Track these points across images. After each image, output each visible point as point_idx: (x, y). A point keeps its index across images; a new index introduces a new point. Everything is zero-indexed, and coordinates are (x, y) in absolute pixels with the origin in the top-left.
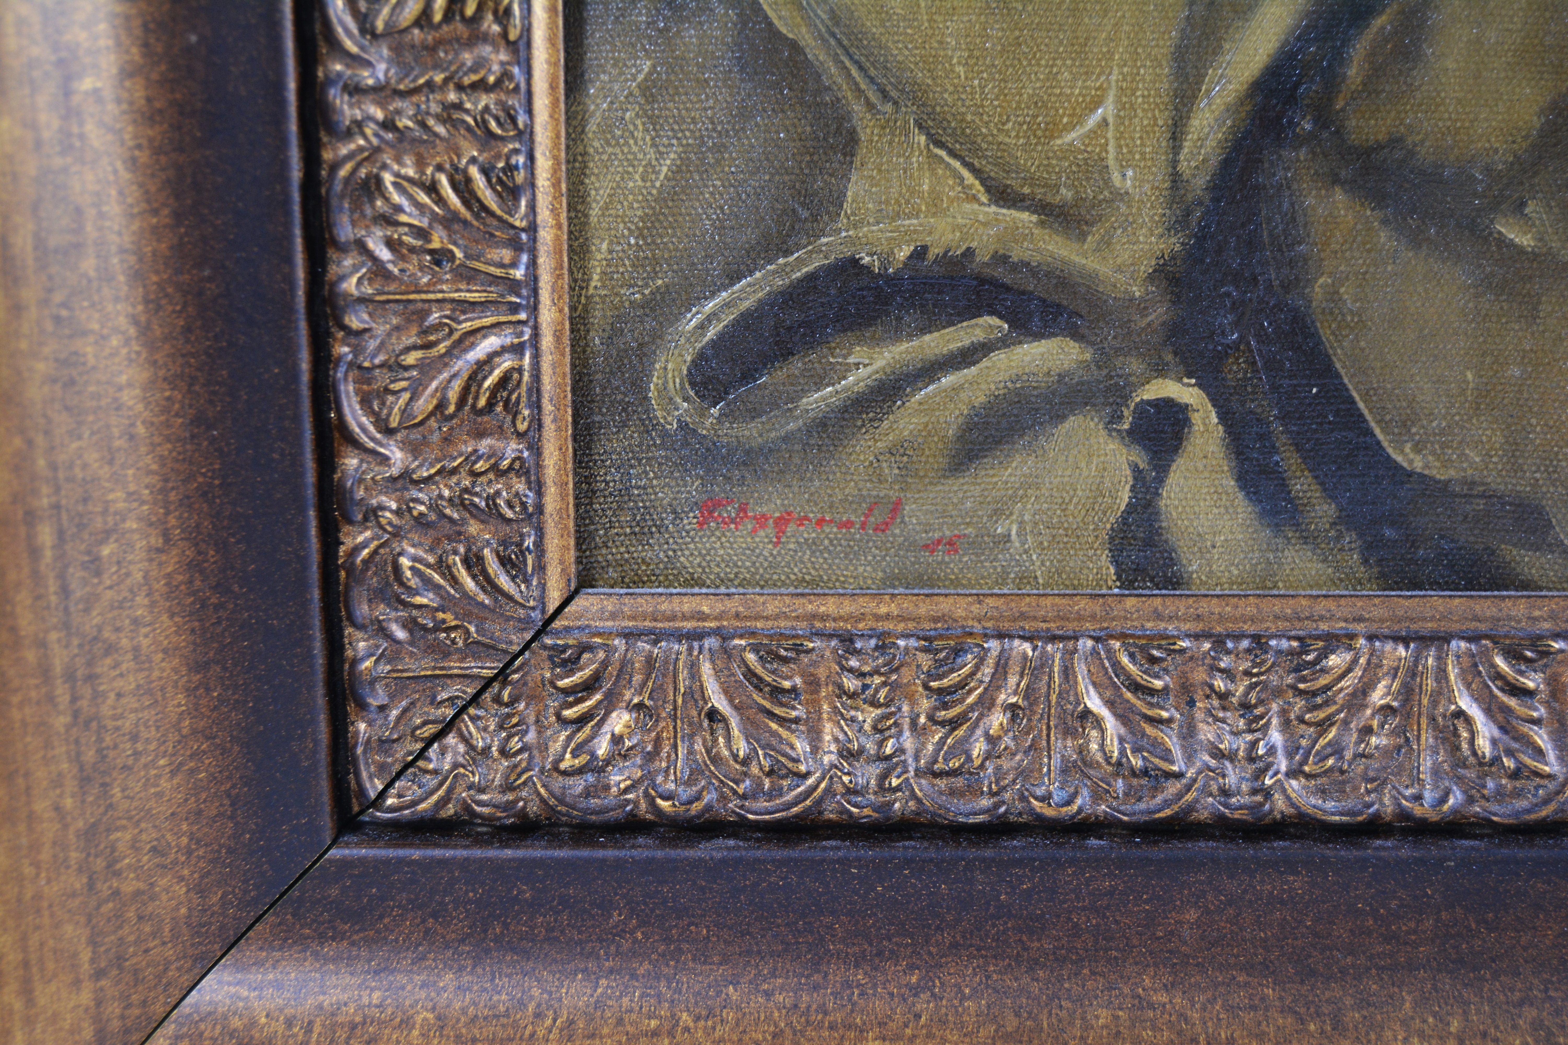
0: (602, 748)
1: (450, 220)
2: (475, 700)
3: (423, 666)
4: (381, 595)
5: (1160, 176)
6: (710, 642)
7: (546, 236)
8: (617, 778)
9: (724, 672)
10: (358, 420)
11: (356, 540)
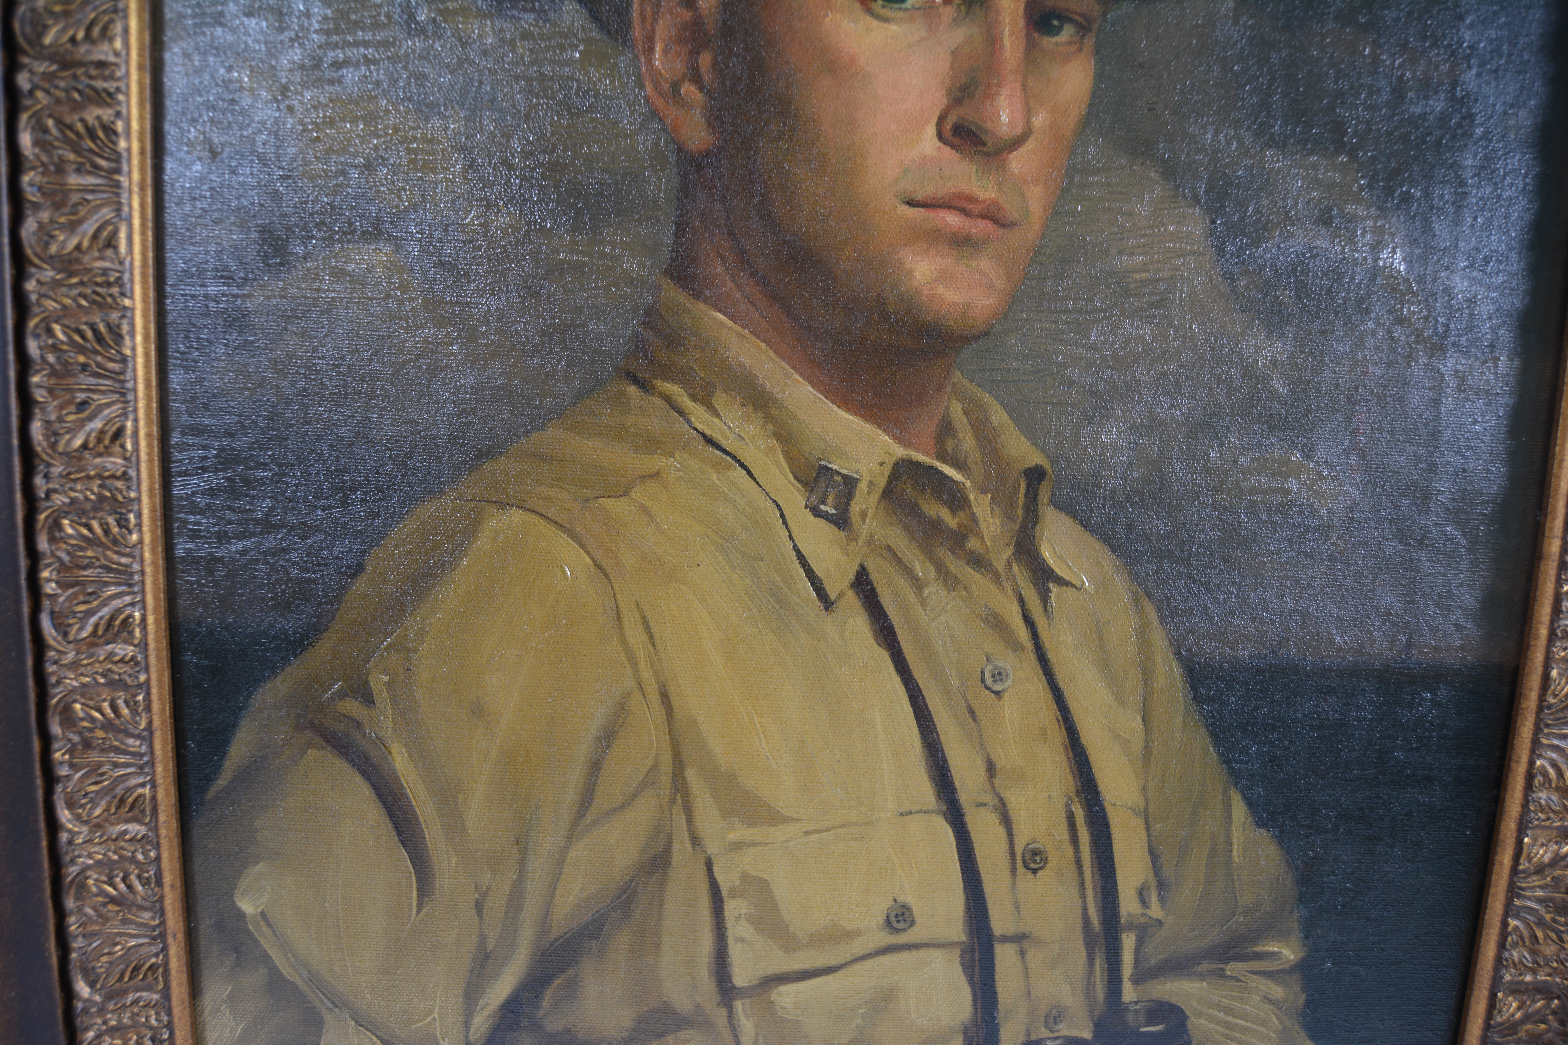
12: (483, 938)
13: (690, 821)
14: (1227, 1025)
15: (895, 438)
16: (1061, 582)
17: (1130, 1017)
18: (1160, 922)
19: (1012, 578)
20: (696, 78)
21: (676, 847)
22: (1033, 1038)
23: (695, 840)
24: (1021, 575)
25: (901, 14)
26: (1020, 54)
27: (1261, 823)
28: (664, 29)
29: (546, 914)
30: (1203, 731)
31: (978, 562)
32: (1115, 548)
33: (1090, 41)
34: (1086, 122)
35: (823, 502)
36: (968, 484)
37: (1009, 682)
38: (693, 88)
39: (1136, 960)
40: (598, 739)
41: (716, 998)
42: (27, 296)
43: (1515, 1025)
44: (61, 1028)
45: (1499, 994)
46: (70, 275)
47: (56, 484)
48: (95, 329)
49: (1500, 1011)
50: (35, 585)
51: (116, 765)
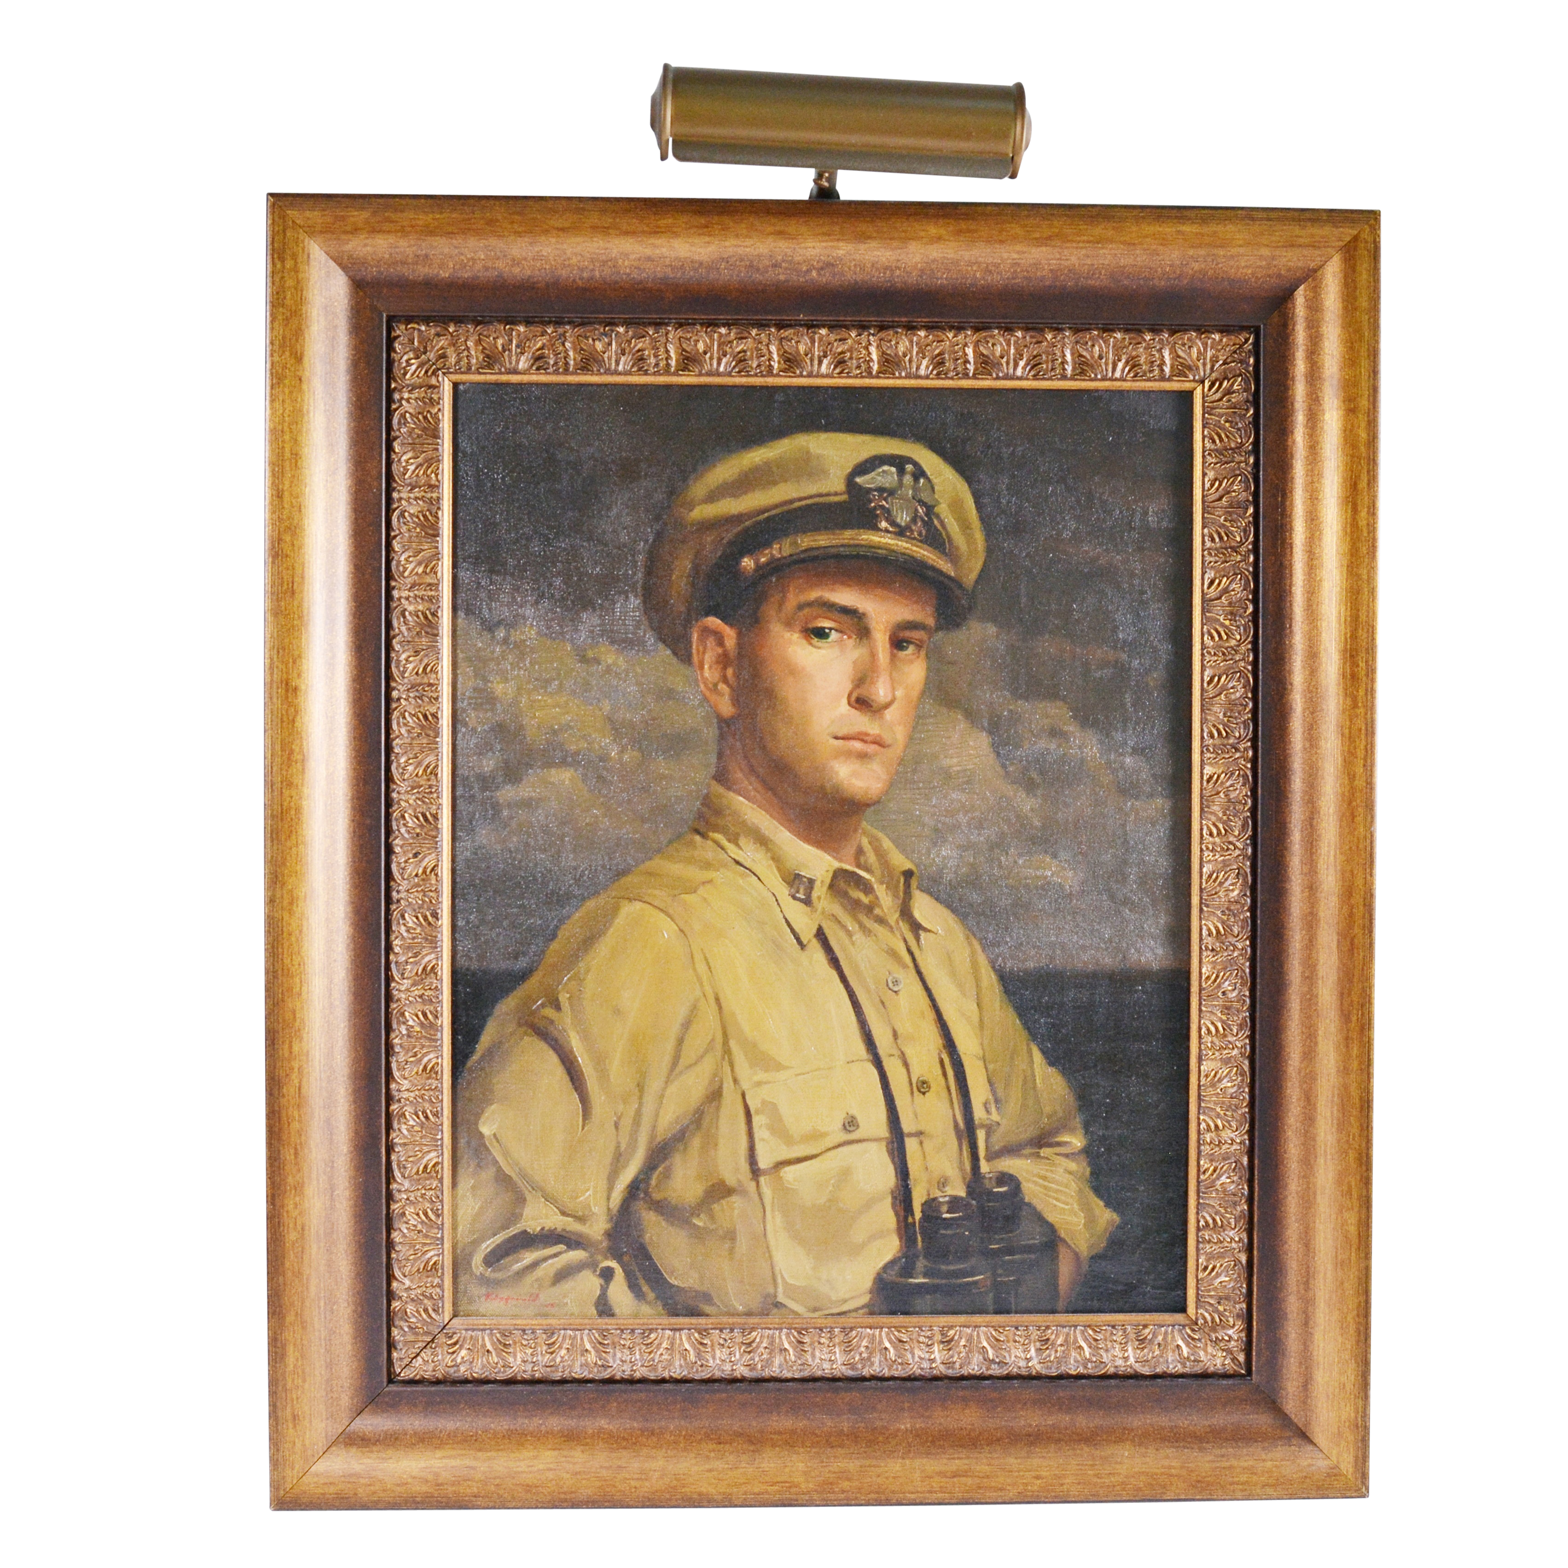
0: (459, 1360)
1: (422, 1222)
2: (425, 1347)
3: (411, 1338)
4: (401, 1319)
6: (488, 1332)
7: (446, 1226)
8: (462, 1369)
9: (491, 1340)
10: (397, 1273)
11: (396, 1304)
12: (619, 1143)
13: (732, 1070)
14: (1045, 1188)
15: (834, 857)
16: (926, 930)
17: (987, 1182)
18: (998, 1124)
19: (900, 929)
20: (725, 680)
21: (725, 1086)
22: (932, 1196)
23: (735, 1081)
24: (904, 927)
25: (827, 645)
26: (888, 660)
27: (1051, 1064)
28: (709, 657)
29: (654, 1127)
30: (1011, 1010)
31: (881, 921)
32: (954, 911)
33: (923, 653)
34: (923, 693)
35: (798, 892)
36: (873, 880)
37: (901, 986)
38: (724, 686)
39: (987, 1147)
40: (683, 1025)
41: (750, 1176)
42: (392, 800)
43: (1214, 1181)
44: (384, 1201)
45: (1202, 1162)
46: (413, 788)
47: (402, 895)
48: (424, 816)
49: (1204, 1172)
50: (389, 948)
51: (423, 1046)
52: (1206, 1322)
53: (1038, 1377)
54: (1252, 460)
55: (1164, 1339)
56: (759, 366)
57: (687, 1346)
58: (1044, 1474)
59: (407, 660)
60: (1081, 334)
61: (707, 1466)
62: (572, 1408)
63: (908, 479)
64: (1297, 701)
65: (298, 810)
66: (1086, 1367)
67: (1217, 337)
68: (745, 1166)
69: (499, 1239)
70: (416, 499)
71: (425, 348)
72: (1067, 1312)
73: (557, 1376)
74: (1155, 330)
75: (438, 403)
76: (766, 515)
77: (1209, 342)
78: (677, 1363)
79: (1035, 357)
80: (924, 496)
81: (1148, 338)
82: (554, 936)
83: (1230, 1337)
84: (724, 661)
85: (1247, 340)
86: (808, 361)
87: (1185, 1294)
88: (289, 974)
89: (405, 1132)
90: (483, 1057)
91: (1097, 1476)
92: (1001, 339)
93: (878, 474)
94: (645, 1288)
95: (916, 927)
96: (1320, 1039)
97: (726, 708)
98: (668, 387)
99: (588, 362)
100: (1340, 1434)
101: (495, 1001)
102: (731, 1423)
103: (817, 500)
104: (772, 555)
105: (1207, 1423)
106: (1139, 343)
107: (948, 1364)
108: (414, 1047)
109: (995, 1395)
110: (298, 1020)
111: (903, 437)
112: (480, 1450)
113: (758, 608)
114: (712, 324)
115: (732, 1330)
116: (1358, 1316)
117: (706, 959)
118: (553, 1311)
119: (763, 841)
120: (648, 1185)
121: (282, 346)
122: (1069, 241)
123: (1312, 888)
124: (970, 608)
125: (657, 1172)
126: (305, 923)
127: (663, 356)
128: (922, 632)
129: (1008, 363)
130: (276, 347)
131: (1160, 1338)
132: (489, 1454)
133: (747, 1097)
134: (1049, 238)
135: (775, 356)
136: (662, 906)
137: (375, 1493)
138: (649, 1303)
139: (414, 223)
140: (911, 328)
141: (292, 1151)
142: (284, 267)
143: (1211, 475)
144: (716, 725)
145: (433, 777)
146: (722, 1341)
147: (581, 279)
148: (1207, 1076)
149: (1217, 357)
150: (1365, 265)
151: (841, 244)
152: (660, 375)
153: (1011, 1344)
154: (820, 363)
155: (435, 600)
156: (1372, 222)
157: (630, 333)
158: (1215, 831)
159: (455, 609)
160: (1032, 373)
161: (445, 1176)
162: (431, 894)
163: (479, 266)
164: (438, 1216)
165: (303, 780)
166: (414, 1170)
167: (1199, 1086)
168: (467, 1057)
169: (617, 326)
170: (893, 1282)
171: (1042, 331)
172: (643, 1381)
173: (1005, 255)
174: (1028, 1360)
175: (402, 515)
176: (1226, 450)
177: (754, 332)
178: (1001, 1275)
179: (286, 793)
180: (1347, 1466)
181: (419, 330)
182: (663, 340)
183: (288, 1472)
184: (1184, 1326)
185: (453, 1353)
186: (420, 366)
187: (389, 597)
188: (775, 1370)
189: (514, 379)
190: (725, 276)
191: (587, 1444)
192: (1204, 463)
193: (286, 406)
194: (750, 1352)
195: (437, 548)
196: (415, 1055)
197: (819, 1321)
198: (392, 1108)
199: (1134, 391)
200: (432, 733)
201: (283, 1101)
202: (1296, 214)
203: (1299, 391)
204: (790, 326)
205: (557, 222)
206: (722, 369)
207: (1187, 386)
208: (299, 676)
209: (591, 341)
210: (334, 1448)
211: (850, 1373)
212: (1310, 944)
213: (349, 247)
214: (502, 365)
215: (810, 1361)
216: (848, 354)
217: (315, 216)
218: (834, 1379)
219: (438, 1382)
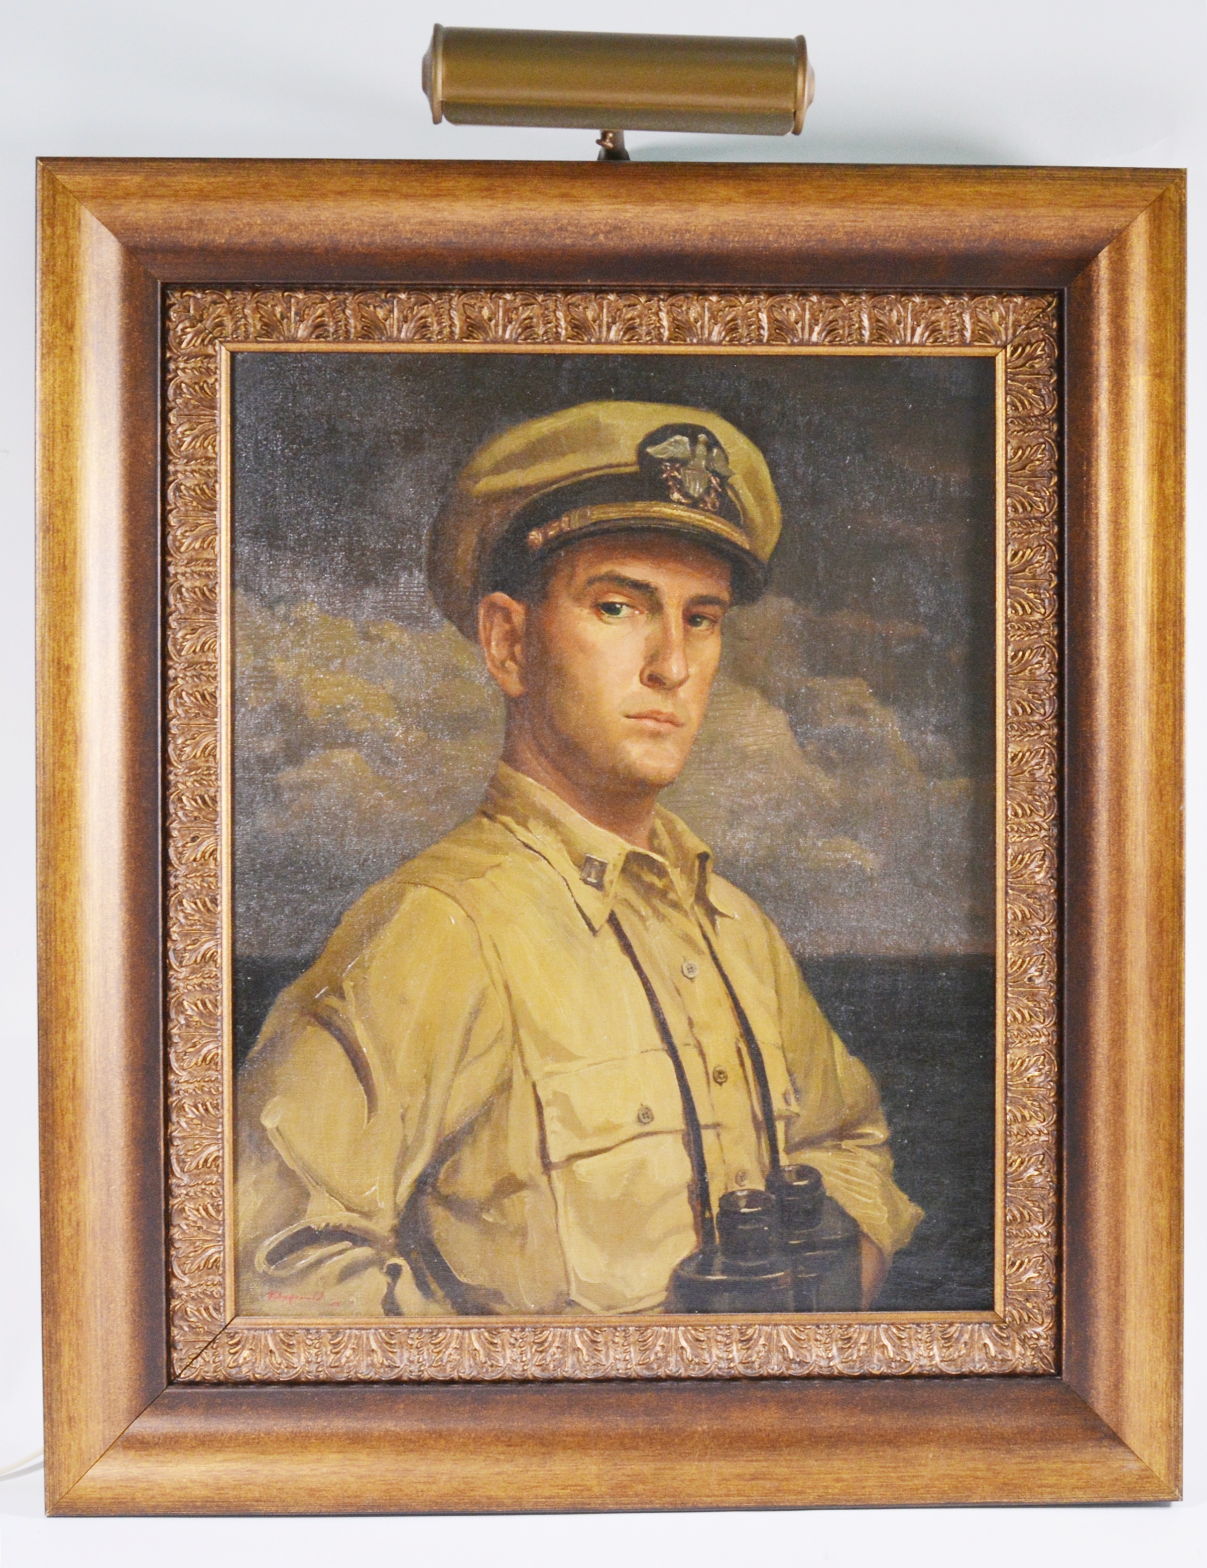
0: (241, 1361)
1: (203, 1218)
2: (206, 1347)
3: (191, 1337)
4: (181, 1318)
5: (391, 1205)
6: (270, 1331)
7: (227, 1222)
8: (245, 1370)
9: (274, 1339)
10: (177, 1271)
11: (175, 1303)
12: (405, 1136)
13: (523, 1060)
14: (847, 1181)
15: (626, 840)
16: (722, 915)
17: (786, 1175)
19: (695, 914)
20: (513, 658)
21: (515, 1077)
22: (730, 1190)
23: (526, 1072)
24: (699, 911)
25: (617, 621)
26: (681, 637)
27: (852, 1053)
28: (496, 634)
30: (811, 997)
31: (675, 905)
32: (751, 895)
33: (717, 628)
34: (718, 670)
35: (589, 876)
36: (667, 863)
37: (697, 973)
41: (540, 1169)
42: (169, 782)
43: (1021, 1174)
44: (163, 1196)
45: (1009, 1154)
46: (191, 771)
47: (180, 881)
48: (202, 798)
49: (1011, 1165)
50: (166, 935)
51: (203, 1036)
52: (1014, 1319)
53: (841, 1377)
54: (1055, 428)
55: (971, 1337)
56: (546, 332)
57: (476, 1345)
58: (845, 1476)
59: (183, 637)
60: (877, 299)
61: (497, 1470)
62: (360, 1409)
63: (701, 449)
64: (1103, 675)
65: (71, 792)
66: (889, 1367)
67: (1019, 300)
68: (536, 1160)
69: (283, 1235)
70: (193, 471)
71: (202, 316)
72: (871, 1309)
73: (342, 1377)
74: (955, 294)
75: (215, 373)
76: (554, 487)
77: (1011, 305)
78: (467, 1364)
79: (831, 322)
80: (718, 466)
81: (948, 302)
82: (338, 922)
83: (1039, 1335)
84: (511, 637)
85: (1050, 304)
86: (596, 328)
87: (993, 1291)
88: (62, 963)
89: (184, 1125)
90: (265, 1046)
91: (901, 1479)
92: (796, 304)
93: (670, 444)
94: (434, 1286)
95: (712, 912)
96: (1129, 1025)
97: (515, 686)
98: (452, 355)
99: (371, 330)
100: (1152, 1435)
101: (277, 990)
102: (521, 1423)
103: (607, 471)
104: (561, 530)
105: (1014, 1424)
106: (938, 308)
107: (747, 1363)
108: (194, 1037)
109: (795, 1395)
110: (72, 1010)
111: (696, 405)
112: (263, 1453)
113: (546, 583)
114: (497, 290)
115: (523, 1329)
116: (1170, 1312)
117: (495, 946)
118: (338, 1309)
119: (552, 823)
120: (436, 1179)
121: (53, 315)
122: (863, 202)
123: (1120, 869)
124: (766, 582)
125: (445, 1166)
126: (78, 909)
127: (446, 323)
128: (717, 607)
129: (803, 329)
130: (46, 316)
131: (966, 1337)
132: (271, 1457)
133: (538, 1088)
134: (843, 199)
135: (563, 323)
136: (449, 890)
137: (153, 1497)
138: (436, 1301)
139: (187, 187)
140: (702, 293)
141: (66, 1145)
142: (53, 233)
143: (1014, 443)
144: (502, 705)
145: (211, 759)
146: (513, 1341)
147: (361, 244)
148: (1013, 1065)
149: (1019, 321)
150: (1171, 226)
151: (628, 207)
152: (444, 342)
153: (812, 1343)
154: (609, 329)
155: (211, 576)
156: (1177, 180)
157: (413, 300)
158: (1020, 812)
159: (233, 585)
160: (828, 339)
161: (226, 1171)
162: (210, 879)
163: (256, 230)
164: (218, 1212)
165: (76, 761)
166: (194, 1165)
167: (1006, 1075)
168: (248, 1047)
169: (398, 291)
170: (691, 1280)
171: (837, 295)
172: (431, 1382)
173: (799, 217)
174: (830, 1359)
175: (178, 489)
176: (1030, 417)
177: (540, 298)
178: (801, 1272)
179: (59, 775)
180: (1159, 1467)
181: (195, 298)
182: (447, 306)
183: (64, 1476)
184: (991, 1324)
185: (235, 1353)
186: (197, 334)
187: (165, 573)
188: (568, 1370)
189: (293, 347)
190: (511, 240)
191: (372, 1447)
192: (1007, 431)
193: (57, 376)
194: (541, 1352)
195: (214, 522)
196: (194, 1045)
197: (613, 1319)
198: (171, 1100)
199: (935, 357)
200: (209, 713)
201: (57, 1093)
202: (1099, 173)
203: (1103, 356)
204: (577, 292)
205: (334, 184)
206: (507, 336)
207: (990, 351)
208: (71, 654)
209: (372, 308)
210: (111, 1452)
211: (646, 1373)
212: (1119, 927)
213: (123, 211)
214: (280, 332)
215: (604, 1362)
216: (638, 321)
217: (84, 180)
218: (629, 1380)
219: (219, 1384)
